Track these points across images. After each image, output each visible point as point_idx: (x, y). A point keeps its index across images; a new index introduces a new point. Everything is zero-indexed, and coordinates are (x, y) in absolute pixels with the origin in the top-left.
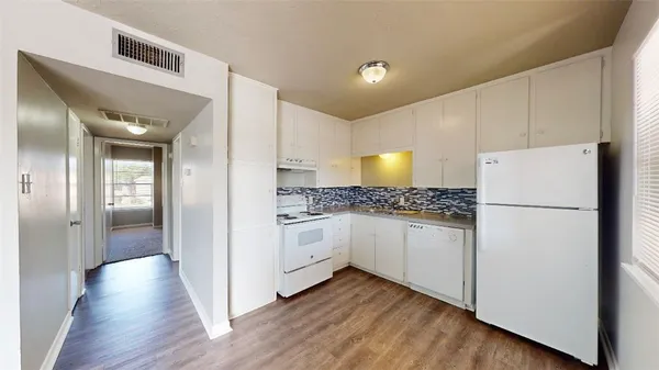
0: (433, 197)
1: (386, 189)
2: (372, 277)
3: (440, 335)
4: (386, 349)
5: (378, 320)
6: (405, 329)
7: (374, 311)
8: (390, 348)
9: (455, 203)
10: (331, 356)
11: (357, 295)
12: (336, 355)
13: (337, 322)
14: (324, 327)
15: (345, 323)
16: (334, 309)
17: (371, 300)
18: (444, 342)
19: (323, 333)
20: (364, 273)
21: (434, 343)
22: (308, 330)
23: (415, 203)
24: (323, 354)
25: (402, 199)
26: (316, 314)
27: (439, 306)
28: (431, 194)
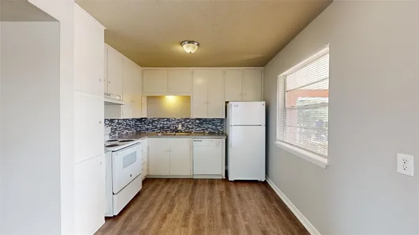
0: (199, 123)
1: (168, 120)
2: (168, 180)
3: (221, 193)
4: (206, 210)
5: (191, 199)
6: (206, 197)
7: (185, 196)
8: (207, 209)
9: (210, 126)
10: (184, 228)
11: (168, 193)
12: (185, 226)
13: (170, 211)
14: (164, 218)
15: (175, 210)
16: (161, 206)
17: (179, 192)
18: (224, 195)
19: (167, 221)
20: (160, 179)
21: (221, 197)
22: (155, 225)
23: (188, 127)
24: (177, 230)
25: (180, 126)
26: (151, 214)
27: (212, 182)
28: (198, 121)
